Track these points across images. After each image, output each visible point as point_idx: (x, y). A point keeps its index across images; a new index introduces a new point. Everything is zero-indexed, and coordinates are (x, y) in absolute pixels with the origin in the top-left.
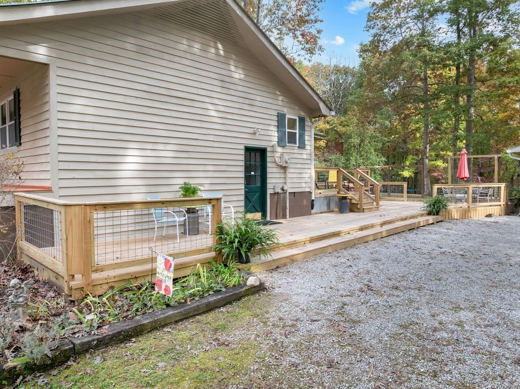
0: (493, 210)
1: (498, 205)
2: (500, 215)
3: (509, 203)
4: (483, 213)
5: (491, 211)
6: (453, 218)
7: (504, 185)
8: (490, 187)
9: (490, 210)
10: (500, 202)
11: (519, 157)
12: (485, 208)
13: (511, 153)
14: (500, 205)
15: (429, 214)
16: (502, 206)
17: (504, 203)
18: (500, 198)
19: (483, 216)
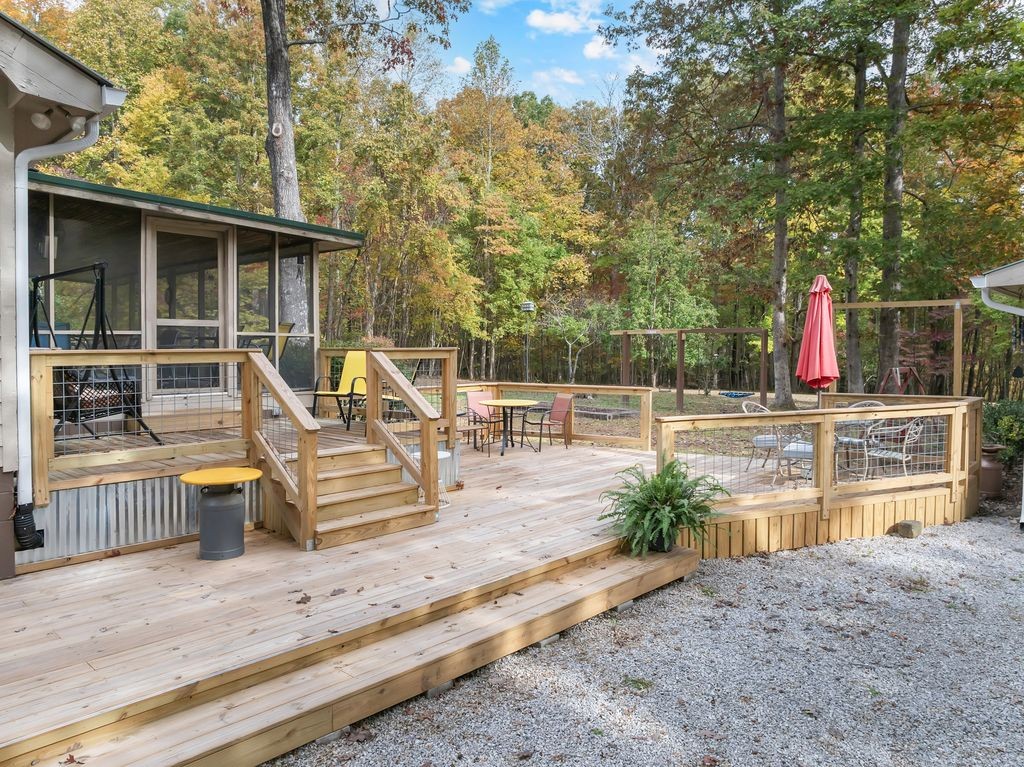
0: (920, 503)
1: (941, 485)
2: (946, 523)
3: (985, 464)
4: (879, 519)
5: (911, 507)
6: (749, 548)
7: (964, 410)
8: (912, 418)
9: (905, 507)
10: (948, 471)
11: (1019, 306)
12: (887, 498)
13: (993, 291)
14: (949, 485)
15: (623, 549)
16: (955, 486)
17: (964, 475)
18: (948, 456)
19: (879, 532)
